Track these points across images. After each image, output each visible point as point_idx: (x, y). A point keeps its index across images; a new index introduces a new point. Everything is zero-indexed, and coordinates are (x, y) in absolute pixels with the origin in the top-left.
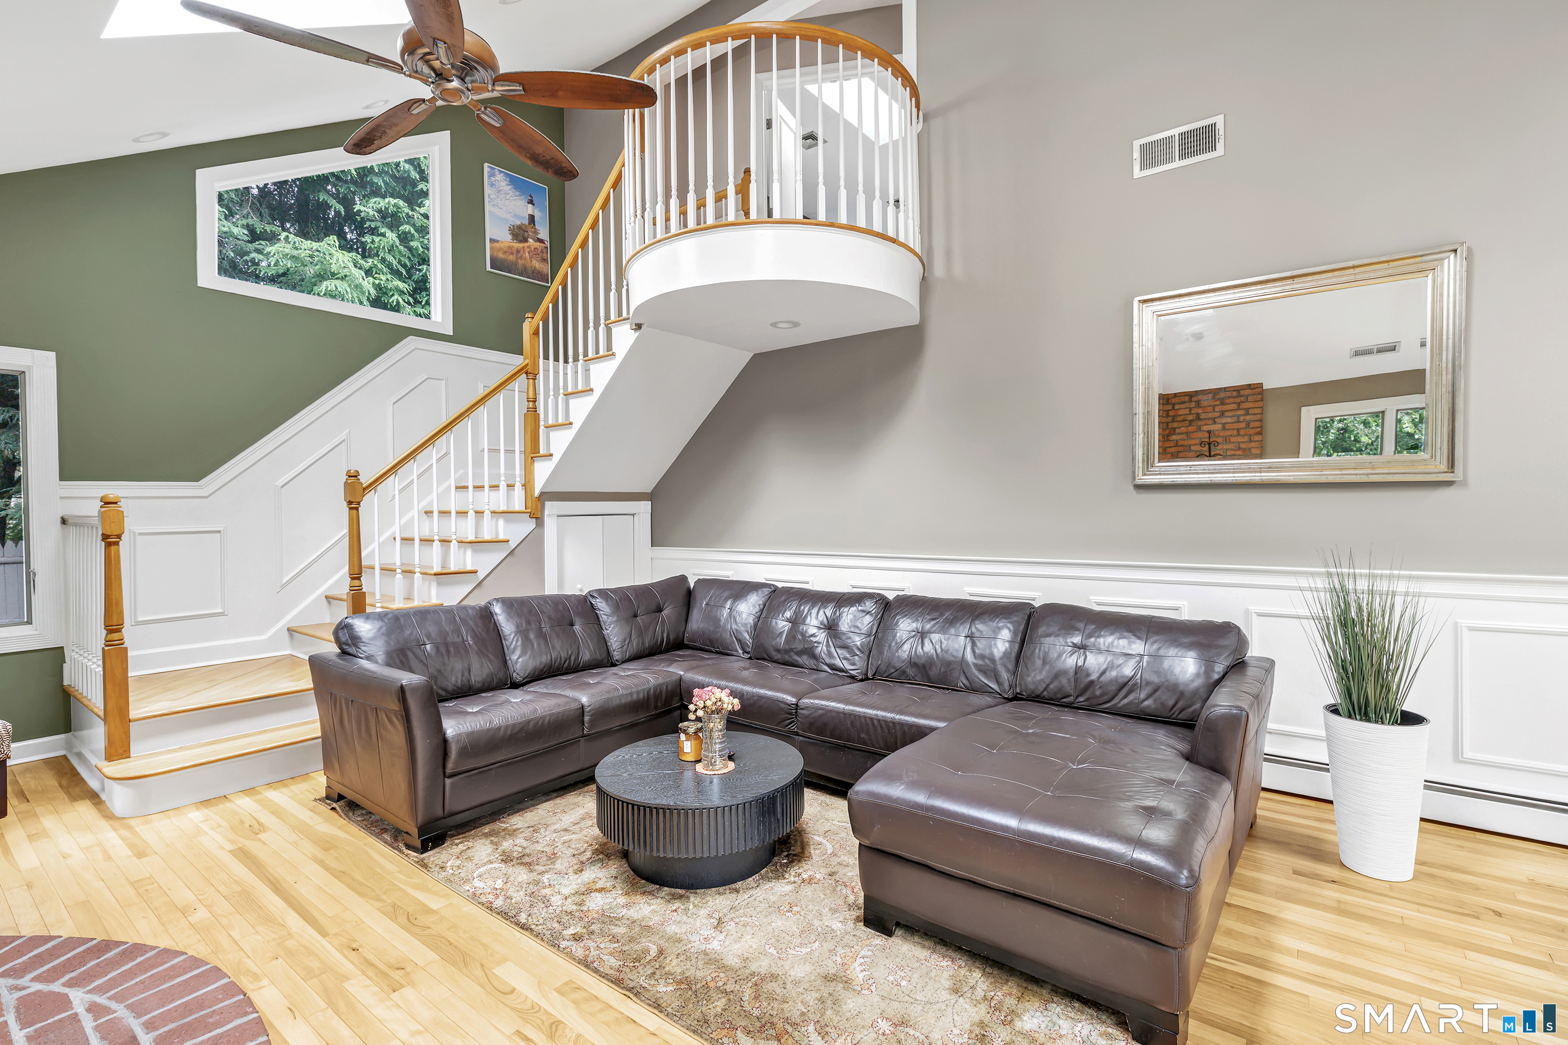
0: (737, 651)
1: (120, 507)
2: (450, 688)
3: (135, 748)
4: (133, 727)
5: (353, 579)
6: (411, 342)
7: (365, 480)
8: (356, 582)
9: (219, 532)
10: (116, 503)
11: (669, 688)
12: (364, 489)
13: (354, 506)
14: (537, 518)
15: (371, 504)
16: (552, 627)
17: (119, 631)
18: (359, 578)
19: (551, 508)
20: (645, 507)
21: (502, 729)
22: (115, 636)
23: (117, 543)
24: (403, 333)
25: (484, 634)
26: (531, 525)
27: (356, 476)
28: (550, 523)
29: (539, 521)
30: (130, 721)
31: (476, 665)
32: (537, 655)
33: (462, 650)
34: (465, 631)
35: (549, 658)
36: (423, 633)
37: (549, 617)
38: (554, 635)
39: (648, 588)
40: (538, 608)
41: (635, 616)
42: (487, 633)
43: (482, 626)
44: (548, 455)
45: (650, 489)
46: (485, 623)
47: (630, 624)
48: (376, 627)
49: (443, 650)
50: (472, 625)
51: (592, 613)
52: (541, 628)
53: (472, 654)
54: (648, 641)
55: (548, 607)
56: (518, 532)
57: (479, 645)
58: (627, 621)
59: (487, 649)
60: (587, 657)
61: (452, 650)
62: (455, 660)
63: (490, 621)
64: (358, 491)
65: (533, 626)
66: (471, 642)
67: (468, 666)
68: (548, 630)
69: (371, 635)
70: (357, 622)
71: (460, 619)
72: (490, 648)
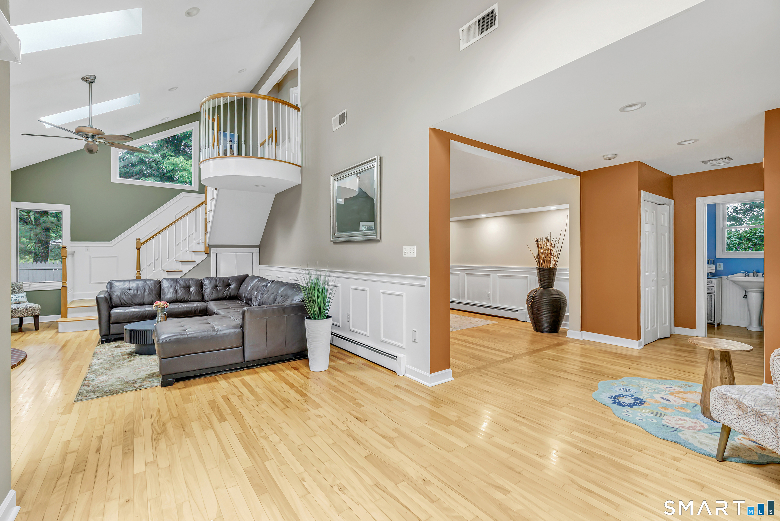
0: (243, 300)
1: (66, 249)
2: (136, 303)
3: (69, 315)
4: (69, 310)
5: (137, 271)
6: (183, 194)
7: (142, 241)
8: (138, 273)
9: (116, 257)
10: (65, 248)
11: (202, 308)
12: (141, 244)
13: (139, 249)
14: (207, 253)
15: (145, 247)
16: (180, 288)
17: (66, 283)
18: (139, 272)
19: (213, 250)
20: (256, 251)
21: (130, 313)
22: (64, 284)
23: (65, 259)
24: (179, 191)
25: (153, 288)
26: (206, 256)
27: (139, 240)
28: (213, 256)
29: (209, 254)
30: (67, 308)
31: (146, 297)
32: (171, 296)
33: (142, 292)
34: (146, 287)
35: (176, 297)
36: (131, 286)
37: (180, 285)
38: (180, 290)
39: (228, 278)
40: (178, 282)
41: (216, 286)
42: (155, 288)
43: (153, 286)
44: (208, 232)
45: (258, 243)
46: (155, 285)
47: (213, 289)
48: (117, 284)
49: (136, 291)
50: (150, 285)
51: (200, 285)
52: (175, 288)
53: (146, 294)
54: (220, 295)
55: (182, 282)
56: (200, 258)
57: (150, 291)
58: (212, 288)
59: (153, 293)
60: (192, 298)
61: (139, 292)
62: (139, 295)
63: (158, 285)
64: (139, 245)
65: (173, 287)
66: (147, 290)
67: (144, 297)
68: (178, 289)
69: (114, 286)
70: (113, 282)
71: (146, 283)
72: (154, 292)
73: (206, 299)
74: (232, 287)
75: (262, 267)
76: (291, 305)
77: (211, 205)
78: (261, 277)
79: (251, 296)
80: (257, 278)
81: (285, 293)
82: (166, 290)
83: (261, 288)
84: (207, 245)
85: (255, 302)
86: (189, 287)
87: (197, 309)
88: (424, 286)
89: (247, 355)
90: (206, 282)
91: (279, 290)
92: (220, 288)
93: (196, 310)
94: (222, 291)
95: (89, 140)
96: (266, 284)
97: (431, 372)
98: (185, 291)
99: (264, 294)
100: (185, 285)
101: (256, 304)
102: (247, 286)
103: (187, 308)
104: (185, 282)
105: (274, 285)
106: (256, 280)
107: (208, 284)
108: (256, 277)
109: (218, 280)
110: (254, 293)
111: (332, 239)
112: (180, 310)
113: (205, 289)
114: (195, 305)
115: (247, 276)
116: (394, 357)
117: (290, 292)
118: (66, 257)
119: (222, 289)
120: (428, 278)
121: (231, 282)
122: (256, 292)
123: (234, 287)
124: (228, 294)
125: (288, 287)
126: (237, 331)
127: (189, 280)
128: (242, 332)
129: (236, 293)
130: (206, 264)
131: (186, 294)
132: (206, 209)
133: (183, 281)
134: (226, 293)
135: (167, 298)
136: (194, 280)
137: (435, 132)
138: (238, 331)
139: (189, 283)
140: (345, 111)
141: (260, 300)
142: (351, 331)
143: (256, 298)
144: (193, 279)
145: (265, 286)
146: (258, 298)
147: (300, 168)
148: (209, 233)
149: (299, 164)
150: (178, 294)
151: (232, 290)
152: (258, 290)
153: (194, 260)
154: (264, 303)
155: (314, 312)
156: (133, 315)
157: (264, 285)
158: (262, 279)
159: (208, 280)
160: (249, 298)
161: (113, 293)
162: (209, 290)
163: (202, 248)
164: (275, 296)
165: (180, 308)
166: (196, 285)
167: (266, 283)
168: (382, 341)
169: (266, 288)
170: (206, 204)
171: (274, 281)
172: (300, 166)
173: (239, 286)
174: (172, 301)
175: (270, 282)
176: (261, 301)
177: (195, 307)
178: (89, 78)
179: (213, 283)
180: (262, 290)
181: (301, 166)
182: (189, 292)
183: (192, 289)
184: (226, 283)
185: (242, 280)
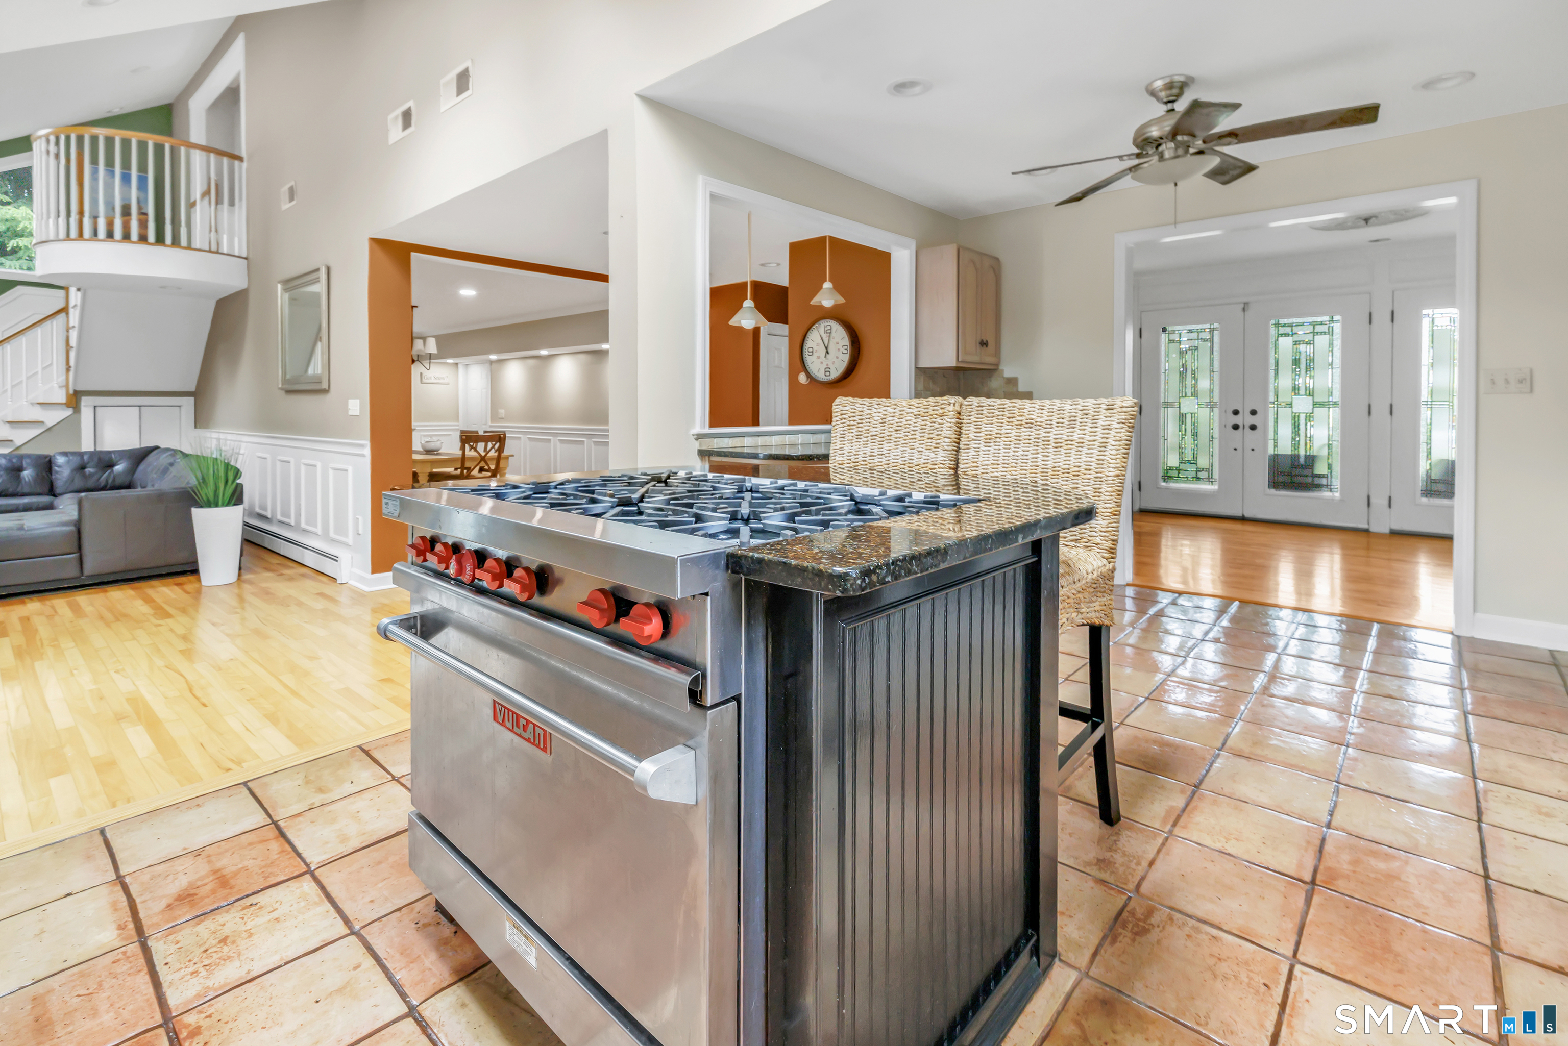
6: (20, 289)
14: (73, 407)
19: (87, 401)
20: (188, 402)
24: (12, 284)
26: (69, 411)
28: (86, 411)
29: (76, 408)
39: (110, 452)
41: (83, 468)
44: (71, 367)
45: (193, 389)
47: (75, 473)
51: (47, 465)
54: (91, 483)
56: (54, 416)
58: (73, 471)
60: (27, 489)
73: (59, 490)
74: (119, 468)
75: (201, 432)
77: (74, 317)
84: (71, 392)
86: (20, 470)
88: (363, 455)
89: (87, 566)
90: (61, 460)
92: (92, 470)
94: (96, 475)
97: (374, 572)
98: (9, 476)
100: (10, 465)
102: (150, 466)
104: (12, 461)
107: (65, 463)
108: (172, 451)
109: (90, 455)
111: (280, 386)
113: (57, 472)
115: (157, 448)
116: (334, 558)
119: (96, 473)
120: (367, 443)
121: (119, 459)
123: (123, 468)
124: (110, 480)
126: (67, 528)
127: (22, 456)
128: (76, 530)
129: (127, 478)
131: (11, 482)
132: (68, 319)
133: (8, 459)
134: (105, 477)
136: (34, 457)
137: (380, 244)
139: (21, 462)
140: (292, 183)
144: (29, 455)
147: (247, 262)
148: (74, 368)
149: (244, 255)
151: (118, 473)
153: (42, 420)
159: (65, 456)
162: (66, 473)
163: (58, 397)
166: (36, 466)
168: (333, 541)
170: (67, 314)
172: (246, 258)
173: (135, 465)
179: (77, 459)
181: (248, 258)
182: (18, 478)
183: (27, 473)
184: (105, 461)
185: (140, 456)
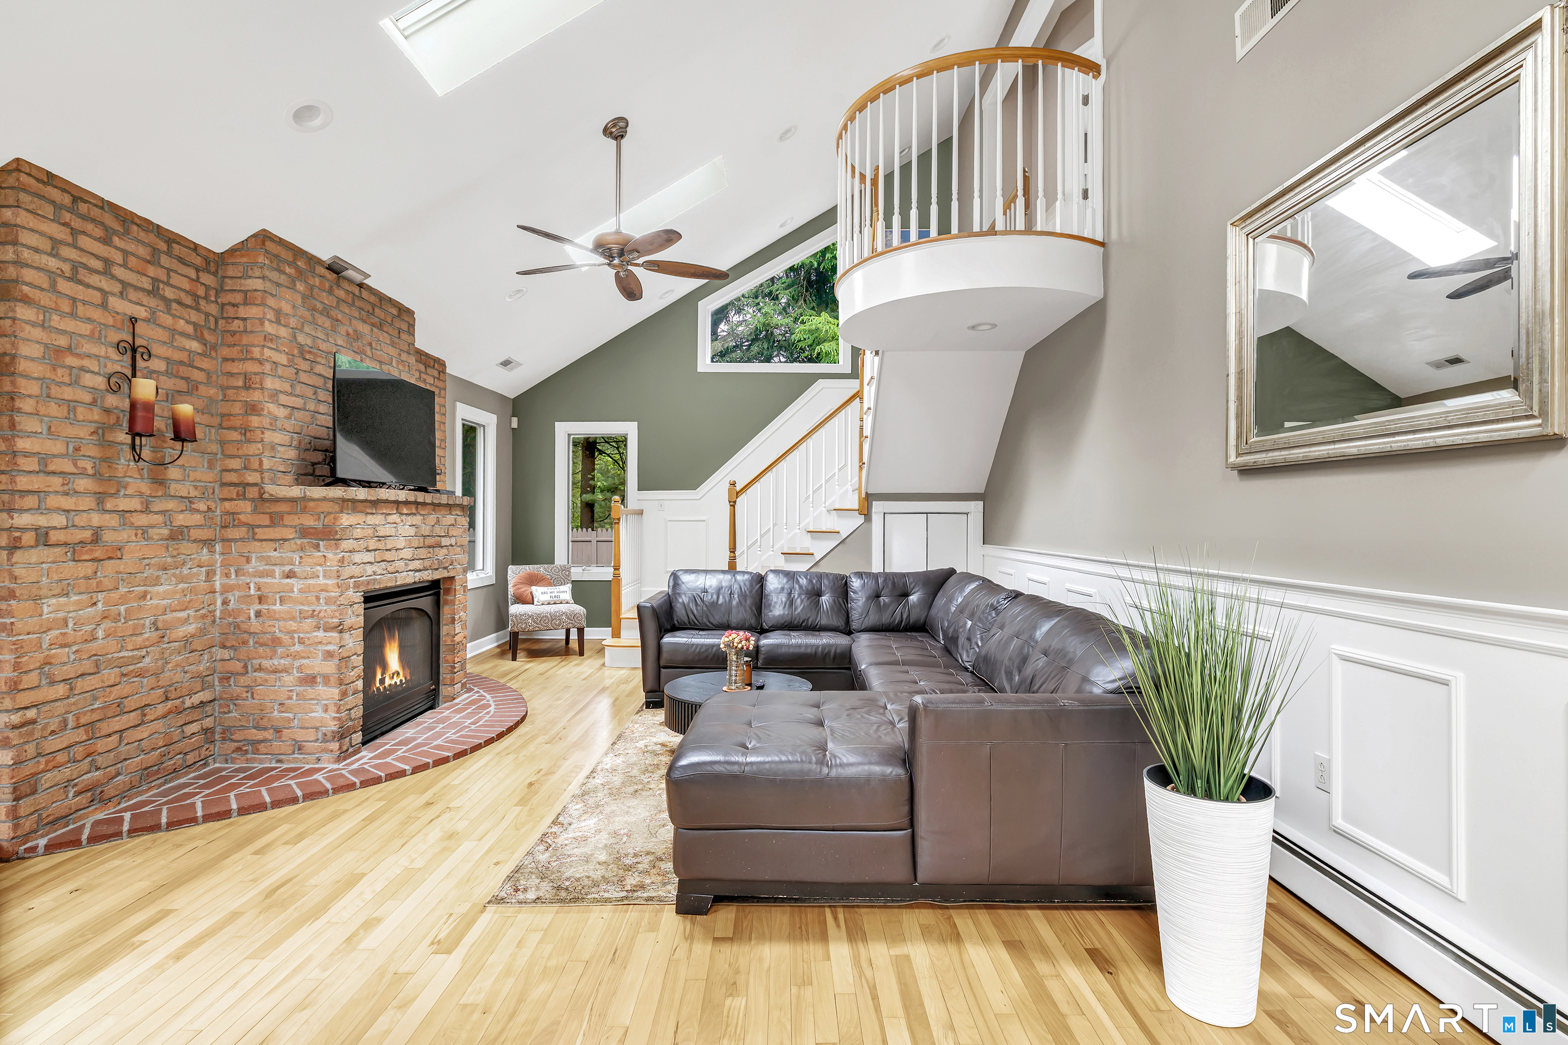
0: (939, 638)
2: (715, 622)
3: (622, 634)
4: (622, 623)
6: (821, 383)
7: (738, 488)
11: (838, 651)
12: (737, 493)
13: (733, 504)
14: (865, 515)
15: (742, 501)
16: (800, 595)
17: (619, 569)
19: (878, 507)
20: (976, 507)
21: (694, 646)
22: (617, 572)
23: (618, 523)
24: (818, 377)
25: (748, 592)
26: (861, 520)
27: (734, 484)
28: (877, 519)
29: (868, 517)
30: (621, 619)
31: (734, 611)
32: (782, 613)
33: (727, 600)
34: (736, 587)
35: (790, 616)
36: (708, 585)
37: (801, 587)
38: (799, 600)
39: (903, 575)
40: (797, 579)
41: (878, 596)
42: (751, 592)
43: (749, 587)
44: (864, 464)
45: (981, 490)
46: (751, 585)
47: (870, 601)
48: (685, 578)
49: (715, 597)
50: (742, 584)
51: (843, 588)
52: (790, 594)
53: (734, 603)
54: (886, 619)
55: (803, 581)
56: (848, 525)
57: (741, 598)
58: (868, 598)
59: (746, 601)
60: (824, 621)
61: (721, 597)
62: (721, 605)
63: (757, 585)
64: (735, 494)
65: (785, 591)
66: (736, 596)
67: (729, 612)
68: (796, 596)
69: (680, 582)
70: (679, 573)
71: (735, 579)
72: (749, 602)
73: (855, 625)
74: (913, 598)
75: (990, 549)
76: (1083, 702)
77: (869, 398)
78: (984, 580)
79: (956, 631)
80: (976, 581)
81: (1055, 644)
82: (774, 598)
83: (983, 613)
84: (863, 495)
85: (967, 651)
86: (819, 594)
87: (829, 653)
89: (923, 860)
90: (856, 583)
91: (1035, 628)
92: (887, 600)
93: (826, 655)
94: (891, 609)
95: (615, 262)
96: (998, 602)
98: (808, 602)
99: (992, 632)
100: (810, 588)
101: (968, 656)
102: (950, 600)
103: (807, 646)
104: (811, 581)
105: (1019, 608)
106: (973, 586)
107: (861, 589)
108: (971, 578)
109: (882, 579)
110: (966, 623)
111: (1232, 458)
112: (791, 650)
113: (853, 600)
114: (824, 641)
115: (952, 572)
117: (1076, 646)
118: (619, 519)
119: (891, 602)
121: (912, 586)
122: (969, 623)
123: (918, 599)
124: (905, 617)
125: (1066, 623)
126: (891, 772)
127: (820, 576)
128: (908, 779)
129: (923, 617)
130: (861, 537)
131: (811, 610)
132: (862, 408)
133: (806, 578)
134: (898, 614)
135: (774, 616)
136: (831, 577)
138: (894, 773)
139: (819, 583)
141: (978, 646)
142: (1337, 832)
143: (969, 639)
144: (827, 575)
145: (995, 609)
146: (973, 641)
147: (1102, 249)
148: (866, 465)
149: (1099, 238)
150: (796, 609)
151: (913, 606)
152: (977, 616)
153: (837, 530)
154: (990, 661)
155: (1187, 756)
156: (699, 653)
157: (992, 604)
158: (988, 586)
159: (859, 578)
160: (952, 637)
161: (676, 598)
162: (860, 603)
163: (853, 502)
164: (1022, 648)
165: (792, 646)
166: (833, 590)
167: (996, 598)
169: (997, 614)
170: (861, 399)
171: (1021, 594)
172: (1102, 244)
173: (931, 598)
174: (783, 624)
175: (1008, 598)
176: (983, 653)
177: (824, 646)
178: (614, 126)
179: (871, 583)
180: (987, 618)
181: (1106, 241)
182: (817, 604)
183: (826, 599)
184: (900, 588)
185: (938, 582)
